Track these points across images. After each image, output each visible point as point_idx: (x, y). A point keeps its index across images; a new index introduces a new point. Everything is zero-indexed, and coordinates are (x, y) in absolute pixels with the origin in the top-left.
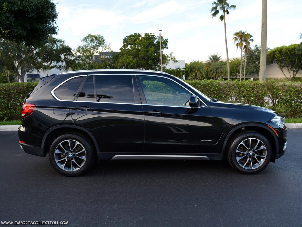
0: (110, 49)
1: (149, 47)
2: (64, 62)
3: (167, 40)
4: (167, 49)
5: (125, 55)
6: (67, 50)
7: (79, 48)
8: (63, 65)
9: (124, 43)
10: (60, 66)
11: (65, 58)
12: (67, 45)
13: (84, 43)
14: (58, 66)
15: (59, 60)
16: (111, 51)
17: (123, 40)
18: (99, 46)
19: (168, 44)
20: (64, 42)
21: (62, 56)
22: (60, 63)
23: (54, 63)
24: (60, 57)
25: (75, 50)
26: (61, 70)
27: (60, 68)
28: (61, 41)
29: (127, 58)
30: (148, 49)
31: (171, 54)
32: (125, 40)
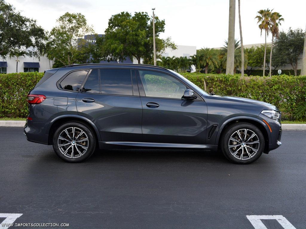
0: (93, 32)
1: (139, 30)
2: (36, 46)
3: (164, 21)
4: (164, 32)
5: (110, 39)
6: (38, 32)
7: (54, 30)
8: (34, 51)
9: (109, 24)
10: (31, 52)
11: (37, 42)
12: (38, 26)
13: (60, 24)
14: (28, 52)
15: (28, 44)
16: (94, 34)
17: (109, 21)
18: (78, 27)
19: (165, 26)
20: (35, 21)
21: (33, 39)
22: (31, 49)
23: (23, 48)
24: (30, 41)
25: (49, 33)
26: (32, 57)
27: (30, 54)
28: (32, 20)
29: (112, 44)
30: (138, 33)
31: (168, 40)
32: (111, 20)
